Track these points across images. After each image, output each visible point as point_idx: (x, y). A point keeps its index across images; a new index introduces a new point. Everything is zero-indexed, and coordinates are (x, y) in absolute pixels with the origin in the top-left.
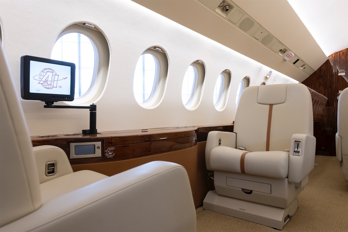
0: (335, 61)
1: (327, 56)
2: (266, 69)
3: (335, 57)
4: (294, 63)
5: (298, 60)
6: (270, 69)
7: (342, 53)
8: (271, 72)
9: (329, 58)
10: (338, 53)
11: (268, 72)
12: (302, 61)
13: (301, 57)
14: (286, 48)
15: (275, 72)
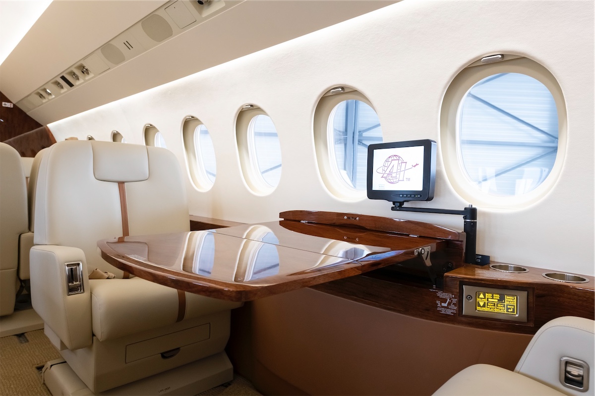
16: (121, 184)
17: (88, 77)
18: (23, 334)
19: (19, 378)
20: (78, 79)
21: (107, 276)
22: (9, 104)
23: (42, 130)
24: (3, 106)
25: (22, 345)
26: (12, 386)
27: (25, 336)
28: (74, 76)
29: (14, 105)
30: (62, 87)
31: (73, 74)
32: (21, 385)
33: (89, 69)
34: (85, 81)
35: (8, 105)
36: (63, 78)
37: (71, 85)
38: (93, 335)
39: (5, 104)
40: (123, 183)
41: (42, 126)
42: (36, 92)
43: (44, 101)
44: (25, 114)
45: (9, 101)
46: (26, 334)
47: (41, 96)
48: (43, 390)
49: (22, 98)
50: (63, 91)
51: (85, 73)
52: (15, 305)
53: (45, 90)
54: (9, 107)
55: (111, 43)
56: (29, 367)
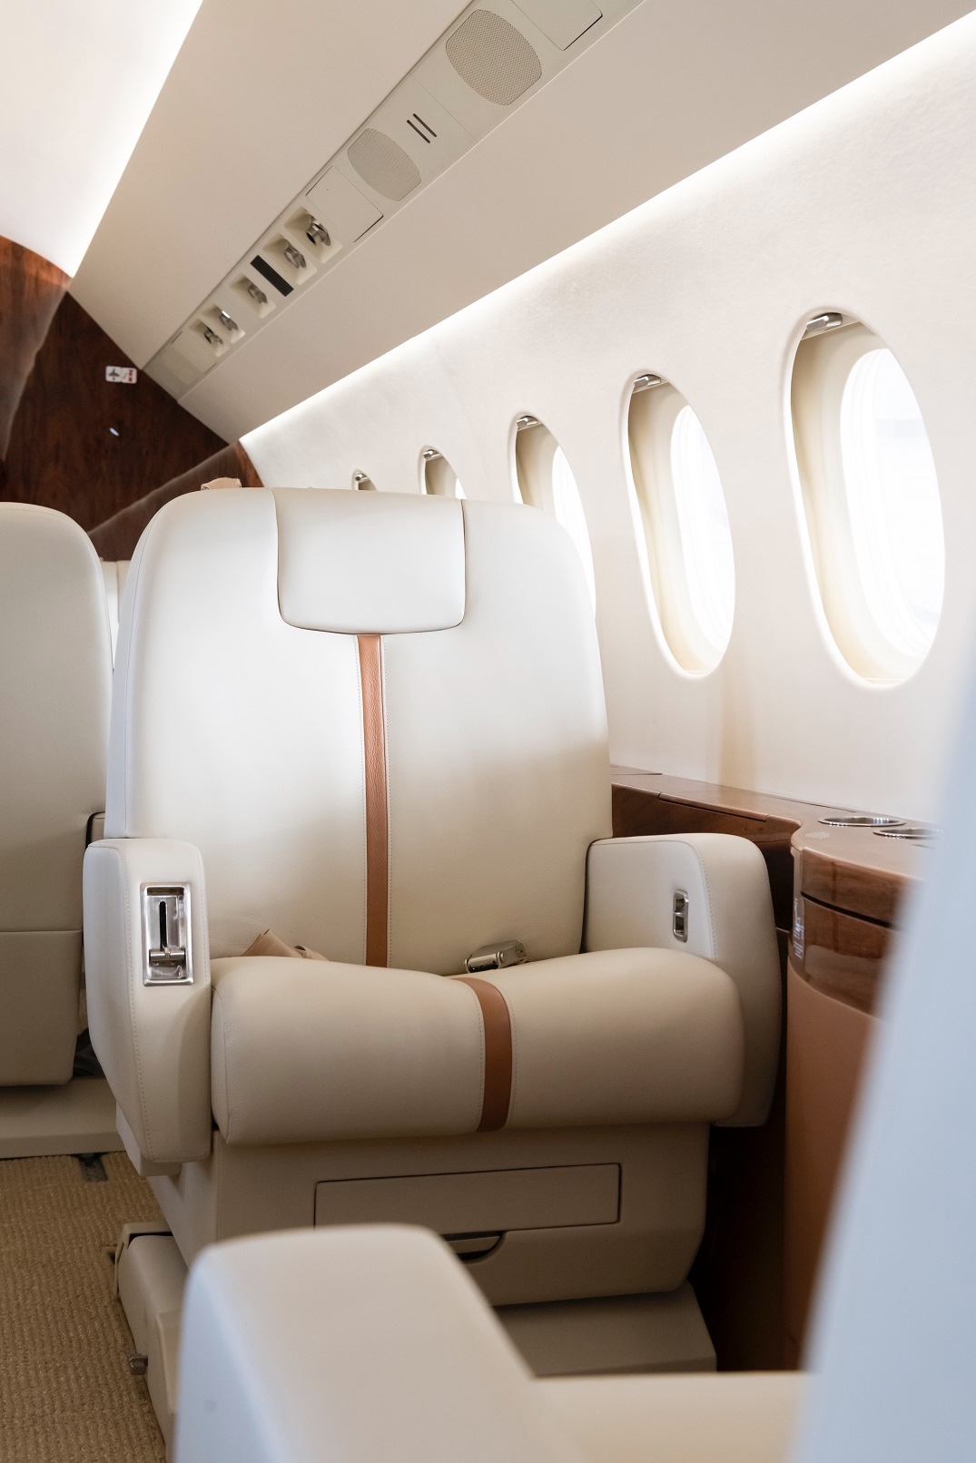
16: (368, 639)
17: (328, 254)
18: (97, 1157)
19: (58, 1273)
20: (303, 263)
22: (126, 370)
23: (224, 458)
24: (109, 379)
25: (86, 1186)
26: (36, 1288)
27: (100, 1162)
28: (289, 255)
29: (141, 374)
30: (262, 298)
31: (284, 248)
32: (58, 1291)
33: (325, 226)
34: (322, 272)
35: (122, 375)
36: (259, 264)
37: (285, 288)
38: (215, 1126)
39: (114, 374)
41: (226, 444)
42: (191, 322)
43: (220, 351)
44: (174, 402)
45: (125, 362)
46: (104, 1159)
47: (209, 335)
48: (112, 1318)
49: (160, 347)
50: (266, 310)
51: (317, 239)
53: (216, 312)
54: (126, 381)
55: (370, 126)
56: (91, 1249)
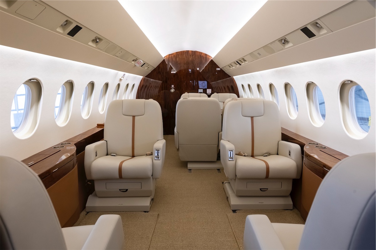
0: (169, 61)
1: (163, 57)
2: (121, 73)
3: (168, 58)
4: (142, 66)
5: (145, 63)
6: (123, 73)
7: (173, 55)
8: (124, 74)
9: (164, 58)
10: (171, 55)
11: (122, 75)
12: (147, 63)
13: (147, 61)
14: (137, 58)
15: (127, 74)
16: (252, 118)
18: (219, 169)
20: (243, 63)
21: (244, 155)
22: (219, 69)
24: (217, 69)
25: (219, 173)
29: (221, 69)
30: (237, 65)
31: (241, 61)
34: (245, 64)
36: (237, 62)
37: (240, 65)
38: (236, 176)
40: (253, 117)
41: (231, 77)
42: (228, 65)
44: (224, 72)
45: (219, 67)
47: (230, 67)
49: (224, 67)
51: (245, 61)
52: (217, 158)
53: (231, 65)
55: (253, 53)
56: (220, 182)
